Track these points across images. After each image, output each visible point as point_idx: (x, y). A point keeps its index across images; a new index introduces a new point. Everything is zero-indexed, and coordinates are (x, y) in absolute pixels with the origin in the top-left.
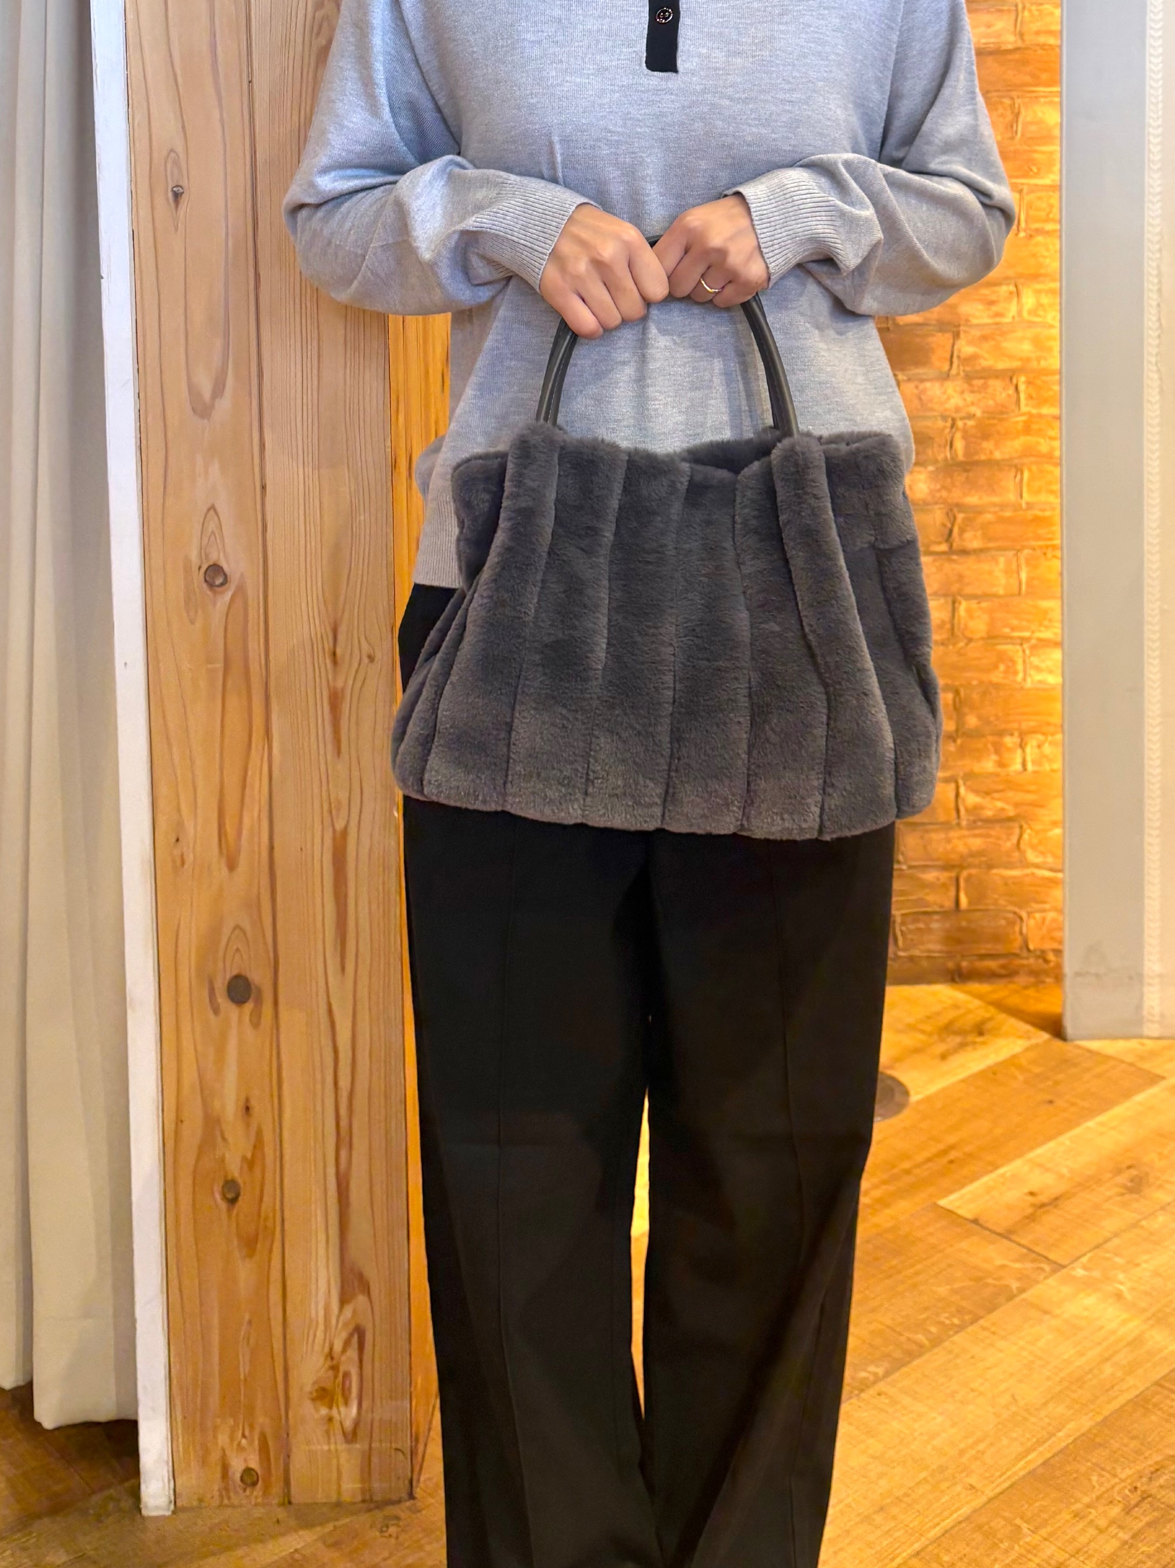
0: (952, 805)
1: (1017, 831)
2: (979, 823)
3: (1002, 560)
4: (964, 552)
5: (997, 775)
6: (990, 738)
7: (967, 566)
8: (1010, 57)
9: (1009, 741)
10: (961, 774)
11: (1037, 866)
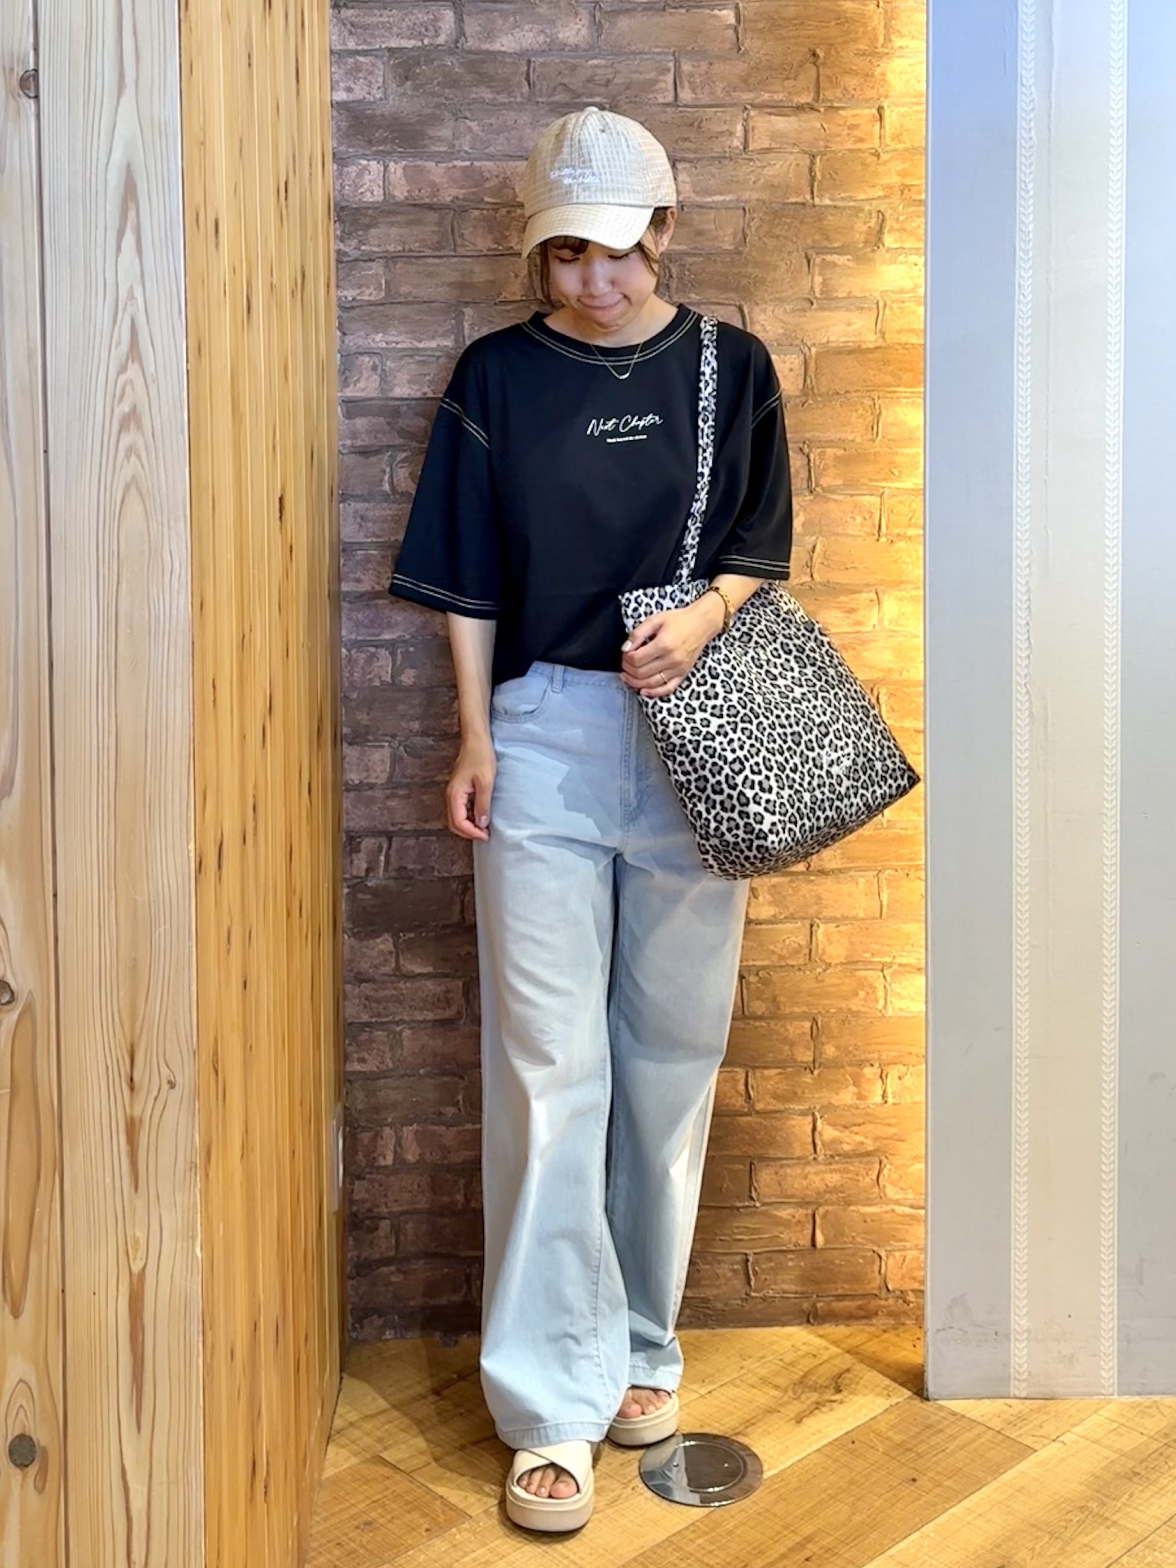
0: (810, 1140)
1: (877, 1166)
2: (837, 1158)
3: (862, 880)
4: (822, 872)
5: (857, 1108)
6: (848, 1068)
7: (825, 887)
8: (870, 356)
9: (868, 1071)
10: (818, 1107)
11: (897, 1202)
